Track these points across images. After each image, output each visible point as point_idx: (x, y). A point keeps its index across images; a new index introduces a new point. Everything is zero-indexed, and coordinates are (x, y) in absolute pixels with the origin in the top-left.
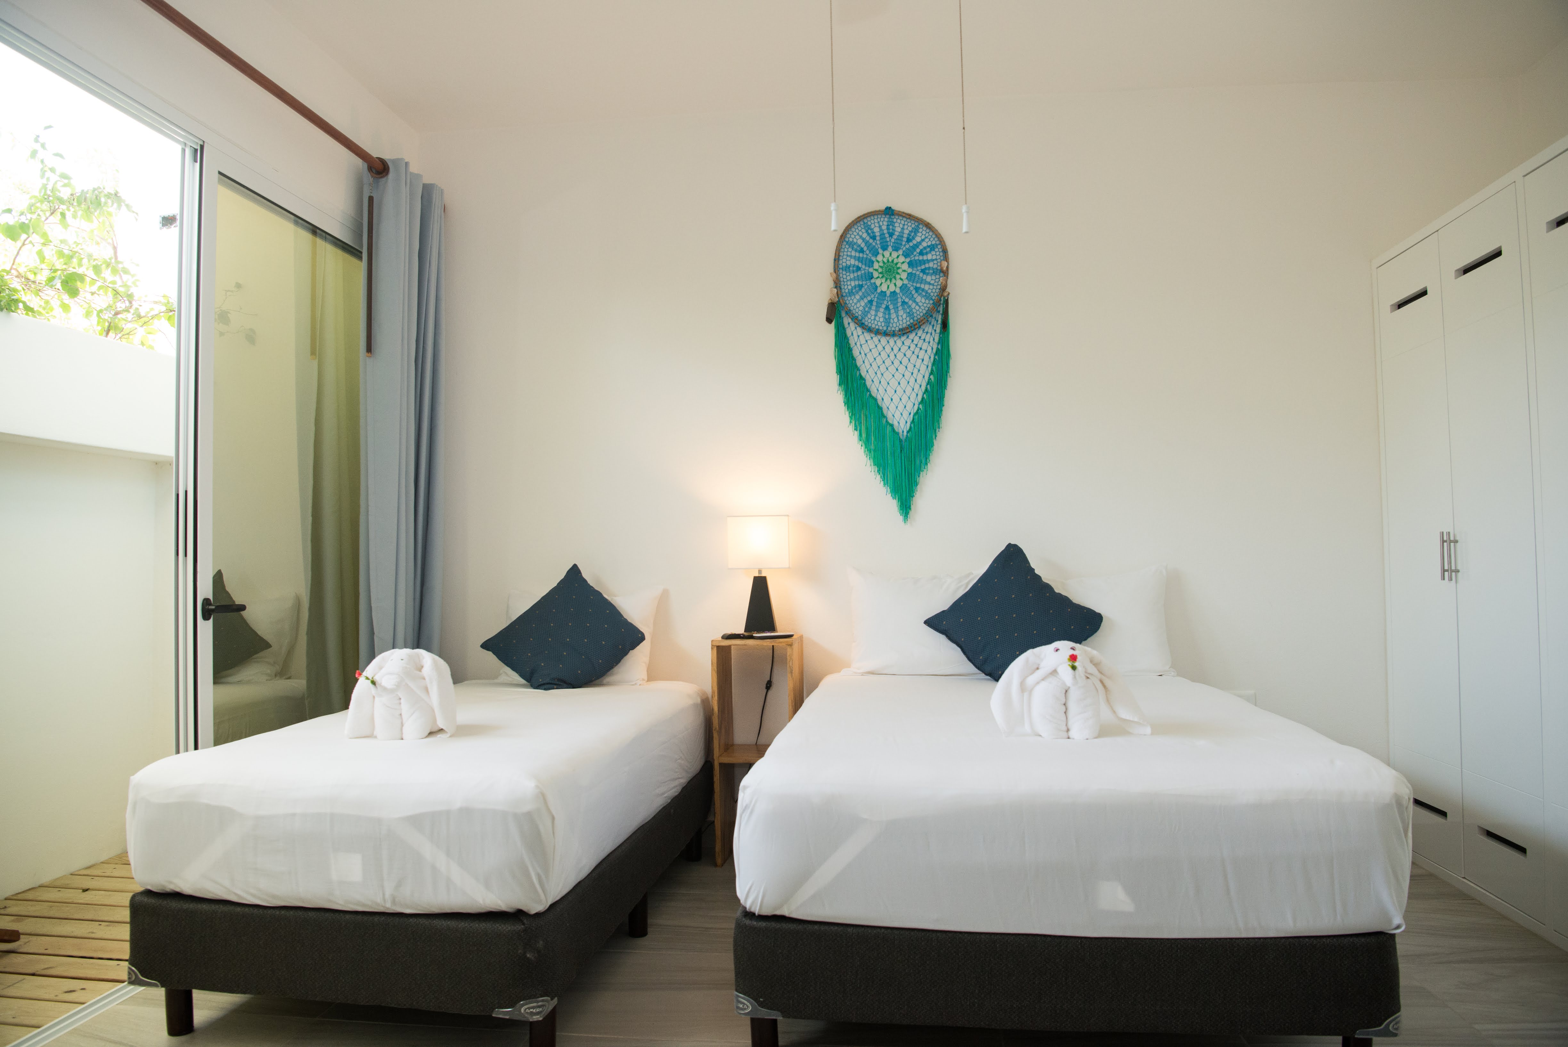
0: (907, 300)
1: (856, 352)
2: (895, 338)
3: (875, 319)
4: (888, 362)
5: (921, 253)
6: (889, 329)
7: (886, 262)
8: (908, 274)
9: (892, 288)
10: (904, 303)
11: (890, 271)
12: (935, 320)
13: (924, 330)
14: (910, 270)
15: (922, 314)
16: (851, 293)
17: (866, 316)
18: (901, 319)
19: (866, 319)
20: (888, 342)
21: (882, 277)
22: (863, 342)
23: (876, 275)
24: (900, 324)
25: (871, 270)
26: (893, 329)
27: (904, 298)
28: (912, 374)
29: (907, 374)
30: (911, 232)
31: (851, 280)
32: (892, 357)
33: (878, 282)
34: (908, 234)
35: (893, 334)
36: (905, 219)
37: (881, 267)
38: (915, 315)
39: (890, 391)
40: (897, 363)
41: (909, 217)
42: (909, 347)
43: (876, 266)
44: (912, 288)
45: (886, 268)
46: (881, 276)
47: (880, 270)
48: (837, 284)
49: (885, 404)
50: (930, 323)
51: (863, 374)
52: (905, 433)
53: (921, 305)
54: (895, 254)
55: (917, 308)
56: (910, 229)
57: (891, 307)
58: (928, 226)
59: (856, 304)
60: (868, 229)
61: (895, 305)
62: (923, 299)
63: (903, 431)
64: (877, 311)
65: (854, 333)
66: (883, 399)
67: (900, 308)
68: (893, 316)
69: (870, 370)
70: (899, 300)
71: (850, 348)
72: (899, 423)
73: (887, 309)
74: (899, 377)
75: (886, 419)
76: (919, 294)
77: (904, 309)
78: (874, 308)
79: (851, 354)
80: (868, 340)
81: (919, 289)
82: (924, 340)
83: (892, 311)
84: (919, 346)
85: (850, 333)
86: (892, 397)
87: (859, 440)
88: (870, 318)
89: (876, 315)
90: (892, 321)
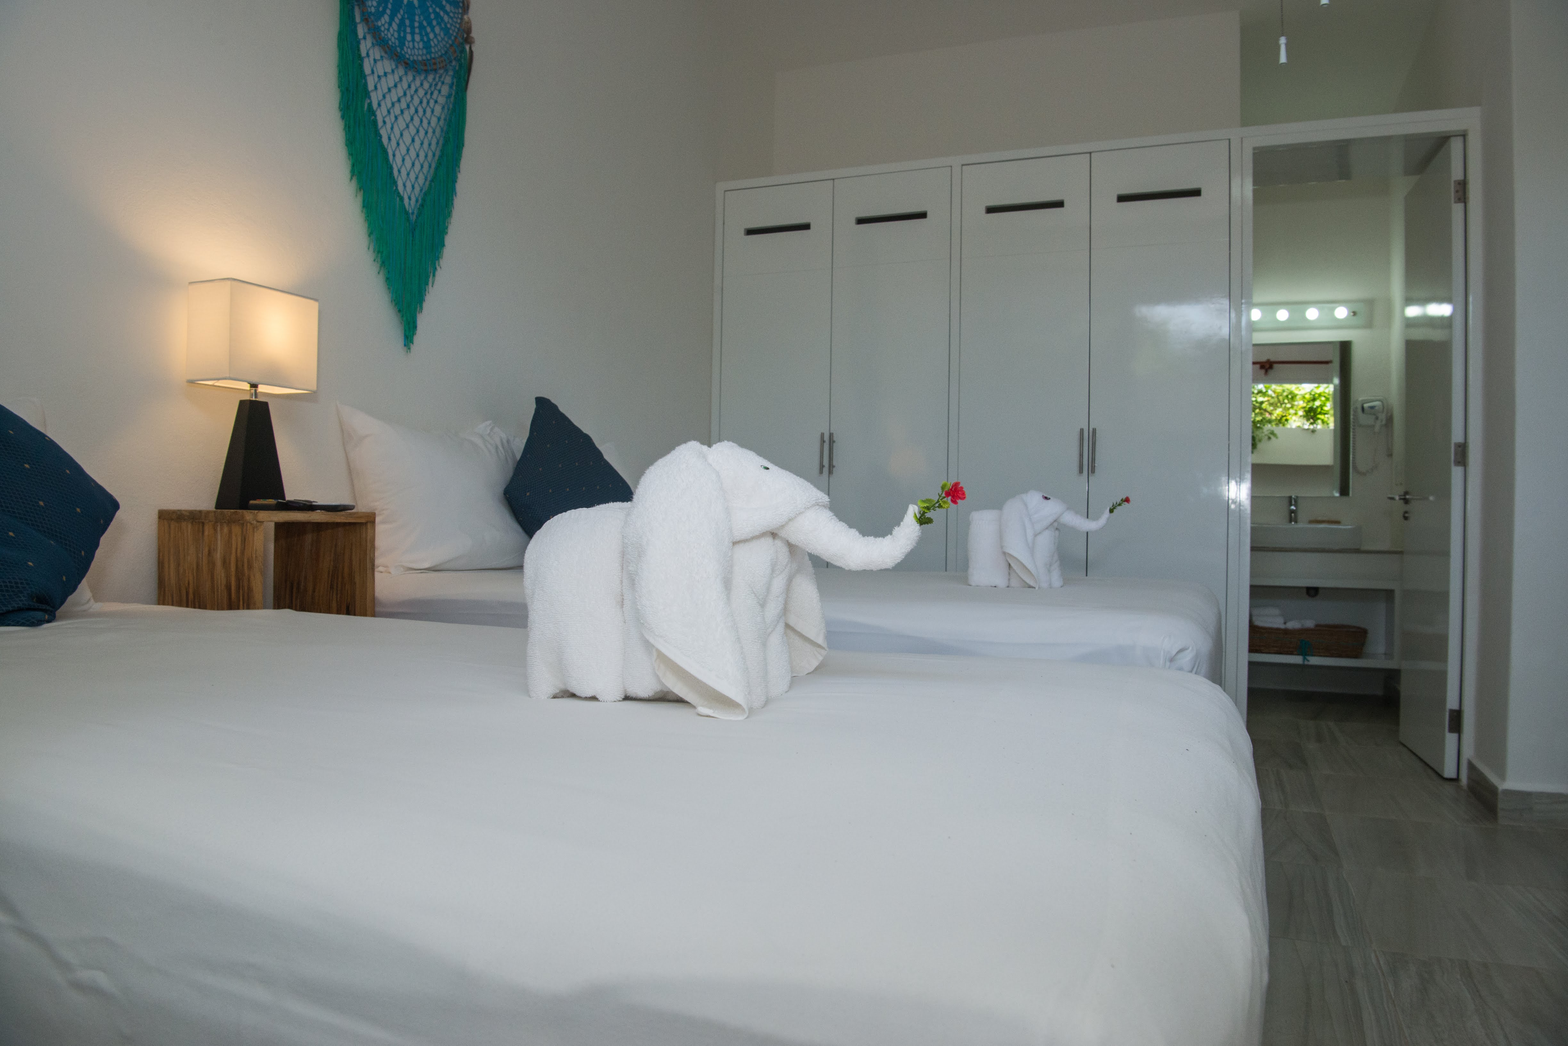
1: (367, 70)
2: (414, 72)
3: (388, 31)
4: (403, 103)
6: (405, 54)
13: (440, 77)
15: (439, 53)
17: (380, 18)
18: (414, 49)
19: (380, 24)
20: (405, 73)
22: (378, 57)
24: (416, 55)
26: (408, 57)
35: (407, 64)
38: (432, 50)
39: (403, 148)
40: (412, 108)
42: (426, 93)
49: (396, 164)
50: (446, 71)
51: (375, 105)
52: (414, 217)
53: (439, 39)
55: (435, 41)
57: (407, 22)
61: (412, 21)
62: (442, 34)
63: (413, 213)
64: (392, 18)
65: (365, 38)
66: (394, 155)
67: (417, 30)
68: (409, 37)
69: (383, 104)
70: (417, 18)
71: (361, 59)
72: (410, 198)
73: (402, 21)
74: (413, 130)
75: (397, 187)
76: (439, 24)
77: (420, 34)
78: (388, 11)
79: (361, 66)
80: (382, 57)
81: (437, 15)
82: (440, 91)
83: (408, 30)
84: (435, 96)
85: (361, 34)
86: (405, 157)
87: (364, 207)
88: (383, 25)
89: (390, 24)
90: (407, 44)
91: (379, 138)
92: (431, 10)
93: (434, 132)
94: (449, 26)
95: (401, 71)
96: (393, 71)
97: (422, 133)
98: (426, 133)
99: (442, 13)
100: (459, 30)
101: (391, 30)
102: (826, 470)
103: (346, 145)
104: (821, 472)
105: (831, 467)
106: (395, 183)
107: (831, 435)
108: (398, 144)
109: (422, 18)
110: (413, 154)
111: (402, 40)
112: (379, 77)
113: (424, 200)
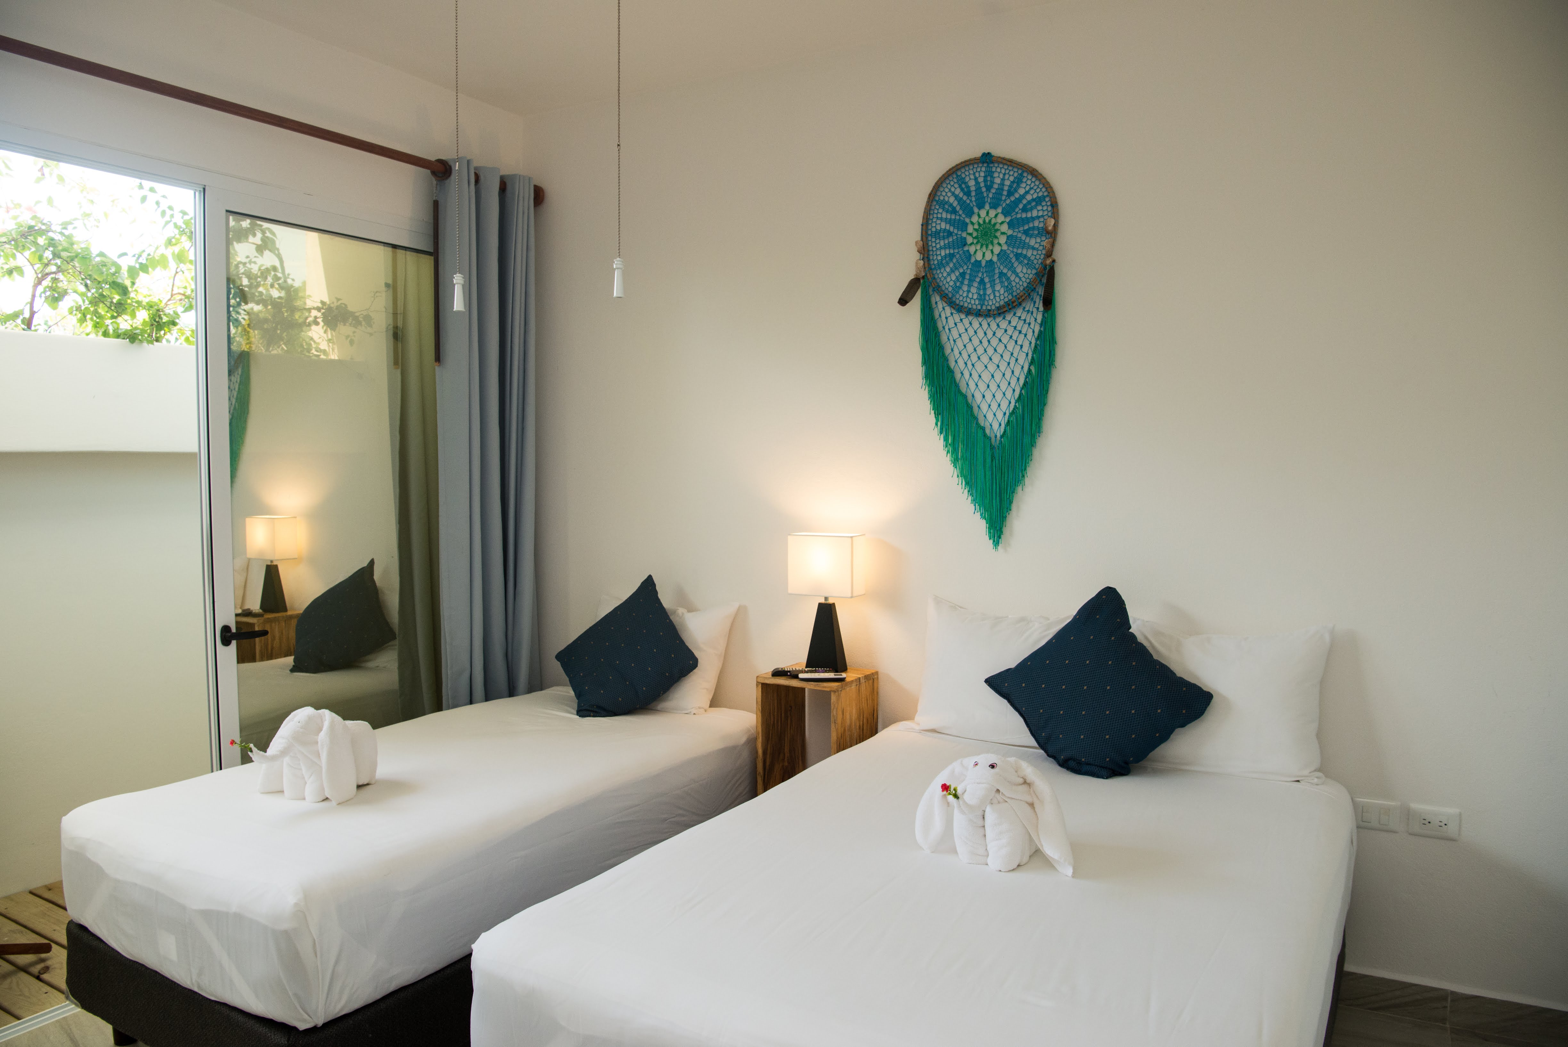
0: (1005, 271)
1: (943, 338)
2: (989, 320)
3: (967, 296)
4: (980, 350)
5: (1024, 210)
6: (984, 308)
7: (982, 223)
8: (1008, 237)
9: (988, 257)
10: (1001, 274)
11: (987, 234)
12: (1038, 295)
13: (1024, 308)
14: (1010, 232)
15: (1022, 288)
16: (940, 265)
17: (958, 292)
18: (998, 295)
19: (958, 296)
20: (981, 325)
21: (977, 243)
22: (952, 325)
23: (970, 240)
24: (996, 302)
25: (964, 235)
26: (989, 308)
27: (1002, 268)
28: (1009, 364)
29: (1003, 366)
30: (1013, 182)
31: (941, 248)
32: (985, 343)
33: (972, 249)
34: (1009, 186)
36: (1006, 167)
37: (976, 230)
38: (1015, 289)
39: (982, 387)
40: (990, 351)
41: (1011, 163)
42: (1006, 331)
43: (970, 229)
44: (1011, 256)
45: (981, 231)
46: (975, 241)
47: (975, 234)
48: (925, 254)
49: (976, 401)
50: (1031, 299)
51: (952, 364)
53: (1023, 275)
54: (992, 213)
55: (1017, 280)
56: (1012, 179)
57: (987, 280)
58: (1034, 173)
59: (947, 278)
60: (962, 182)
61: (991, 277)
62: (1025, 269)
63: (994, 437)
64: (970, 286)
65: (942, 314)
66: (973, 396)
67: (997, 281)
68: (989, 292)
69: (959, 360)
70: (997, 271)
72: (991, 425)
73: (981, 283)
74: (992, 368)
75: (978, 420)
76: (1021, 263)
77: (1001, 283)
78: (966, 282)
79: (938, 340)
80: (960, 320)
81: (1020, 256)
83: (988, 285)
84: (1017, 328)
86: (984, 394)
88: (962, 295)
89: (969, 291)
90: (987, 298)
93: (1017, 360)
95: (977, 323)
99: (1025, 252)
106: (975, 418)
108: (976, 385)
110: (993, 387)
112: (954, 341)
113: (1007, 422)
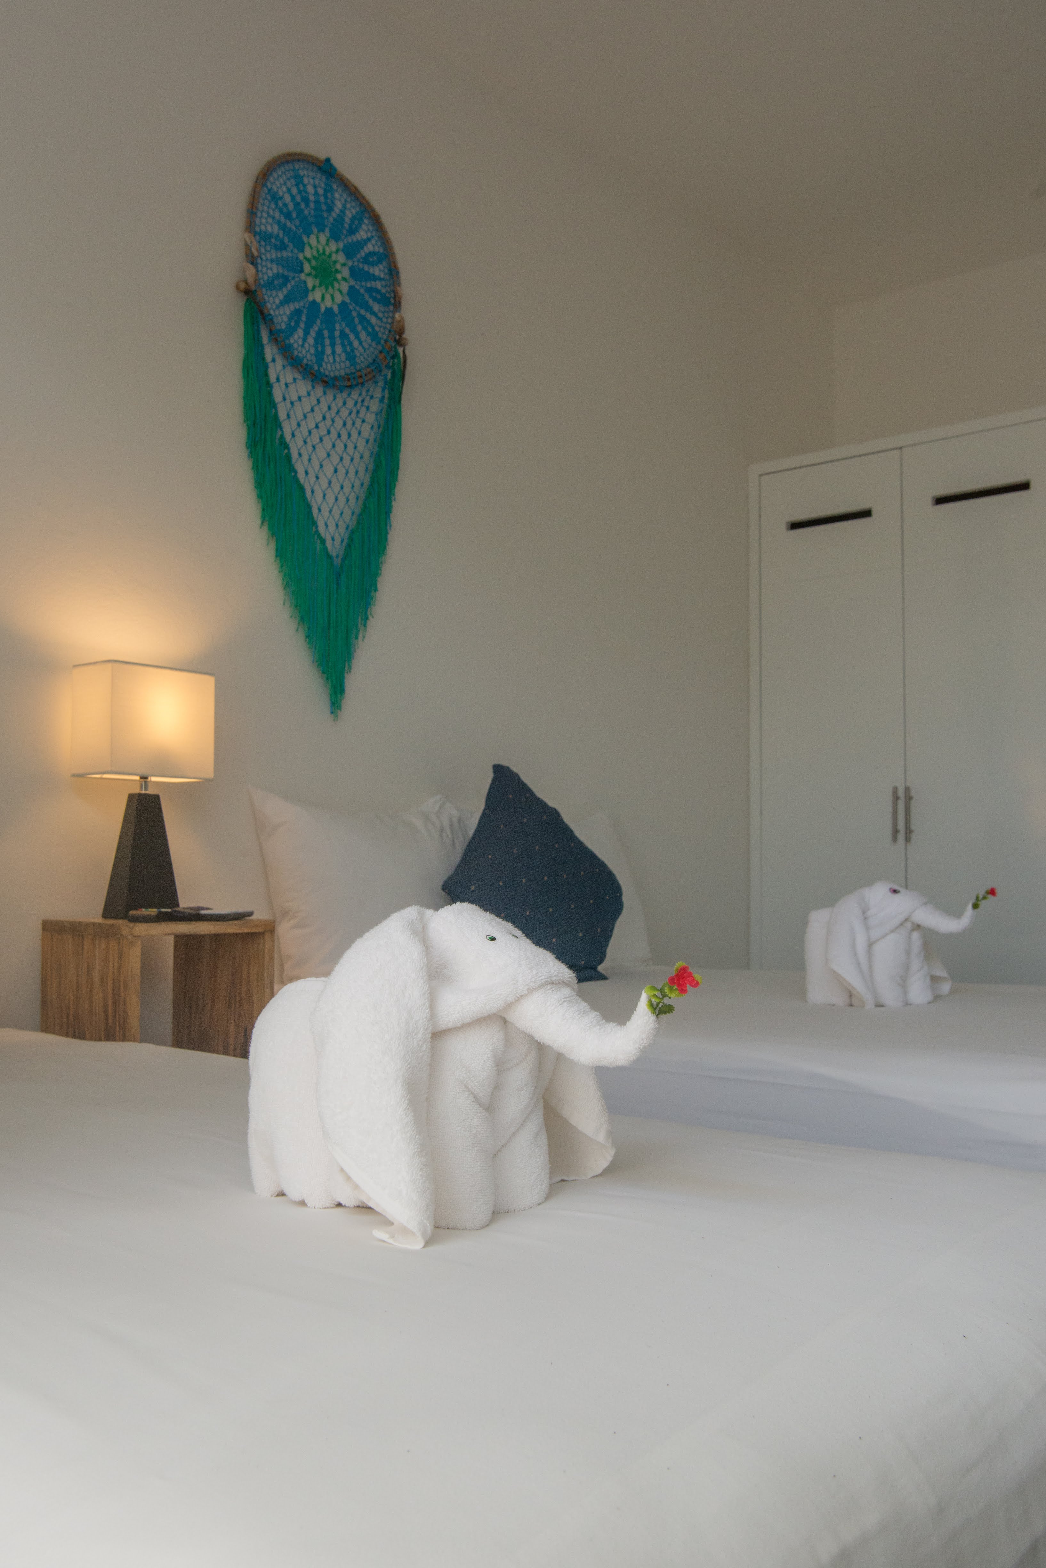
0: (347, 330)
1: (277, 395)
2: (334, 390)
3: (303, 347)
4: (323, 428)
5: (367, 260)
6: (322, 371)
7: (321, 251)
8: (350, 287)
9: (328, 303)
10: (343, 334)
11: (327, 269)
12: (385, 380)
13: (368, 391)
14: (352, 282)
15: (366, 363)
16: (271, 285)
17: (292, 335)
18: (338, 360)
19: (292, 342)
20: (324, 393)
21: (316, 276)
22: (290, 380)
23: (307, 268)
24: (337, 369)
25: (301, 256)
26: (329, 374)
30: (355, 217)
32: (328, 420)
33: (309, 282)
34: (351, 220)
35: (326, 382)
36: (348, 192)
37: (314, 257)
38: (358, 360)
39: (324, 482)
40: (334, 434)
41: (354, 191)
42: (351, 413)
43: (308, 253)
45: (321, 263)
46: (314, 273)
47: (314, 263)
48: (252, 260)
49: (316, 501)
50: (376, 383)
51: (288, 436)
52: (339, 560)
53: (366, 346)
54: (333, 246)
55: (361, 349)
56: (354, 212)
57: (326, 333)
58: (376, 220)
59: (278, 308)
60: (299, 181)
61: (332, 331)
62: (369, 339)
63: (337, 556)
64: (307, 332)
65: (274, 360)
66: (313, 492)
67: (338, 341)
68: (328, 351)
69: (297, 433)
70: (338, 327)
71: (269, 384)
72: (333, 539)
73: (319, 334)
74: (335, 459)
75: (317, 527)
76: (364, 328)
77: (343, 345)
78: (302, 325)
79: (270, 394)
80: (295, 380)
81: (363, 319)
82: (368, 408)
83: (327, 342)
84: (362, 415)
85: (268, 357)
86: (326, 492)
87: (277, 556)
88: (296, 341)
89: (305, 339)
90: (326, 359)
91: (293, 474)
92: (354, 314)
93: (362, 457)
94: (377, 328)
95: (319, 391)
96: (309, 394)
97: (347, 459)
98: (352, 460)
99: (368, 316)
100: (390, 332)
101: (306, 346)
102: (901, 836)
103: (256, 487)
104: (895, 838)
105: (909, 831)
106: (314, 523)
107: (907, 789)
108: (317, 477)
109: (344, 325)
110: (336, 487)
111: (320, 356)
112: (292, 403)
113: (351, 539)
